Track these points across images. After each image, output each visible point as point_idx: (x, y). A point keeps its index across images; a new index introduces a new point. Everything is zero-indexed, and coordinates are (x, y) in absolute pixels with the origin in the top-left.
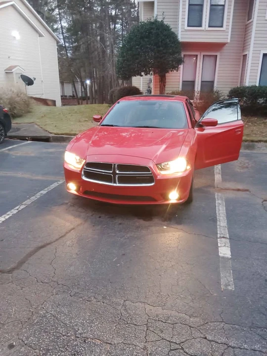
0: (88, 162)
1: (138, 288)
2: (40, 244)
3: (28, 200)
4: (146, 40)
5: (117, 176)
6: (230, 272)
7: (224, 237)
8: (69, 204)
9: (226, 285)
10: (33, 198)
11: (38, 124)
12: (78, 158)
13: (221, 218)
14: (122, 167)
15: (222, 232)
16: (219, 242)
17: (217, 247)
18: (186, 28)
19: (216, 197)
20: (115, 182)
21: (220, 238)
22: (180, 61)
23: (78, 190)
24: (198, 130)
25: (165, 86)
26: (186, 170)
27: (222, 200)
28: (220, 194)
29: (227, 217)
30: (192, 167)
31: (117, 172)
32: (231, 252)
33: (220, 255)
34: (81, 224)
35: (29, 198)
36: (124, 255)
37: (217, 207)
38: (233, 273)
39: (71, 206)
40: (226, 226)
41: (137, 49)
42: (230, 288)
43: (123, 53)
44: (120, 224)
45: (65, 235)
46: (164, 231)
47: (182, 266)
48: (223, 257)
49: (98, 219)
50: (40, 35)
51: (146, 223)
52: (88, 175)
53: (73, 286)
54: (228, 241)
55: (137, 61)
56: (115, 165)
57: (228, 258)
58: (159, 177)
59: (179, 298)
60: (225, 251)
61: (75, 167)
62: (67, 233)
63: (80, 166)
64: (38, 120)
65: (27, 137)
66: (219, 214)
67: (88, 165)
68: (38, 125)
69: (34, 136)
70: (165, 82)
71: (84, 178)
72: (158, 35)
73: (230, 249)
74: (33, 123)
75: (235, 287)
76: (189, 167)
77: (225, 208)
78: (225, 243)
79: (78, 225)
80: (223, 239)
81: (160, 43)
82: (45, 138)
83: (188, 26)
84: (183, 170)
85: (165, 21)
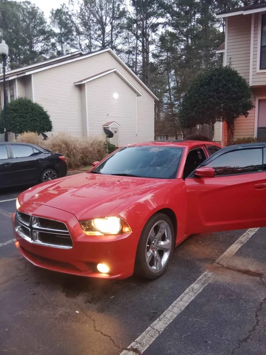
4: (206, 87)
7: (136, 350)
13: (168, 315)
15: (144, 340)
18: (258, 71)
19: (201, 277)
20: (33, 239)
21: (131, 349)
25: (233, 133)
26: (122, 233)
27: (205, 283)
28: (209, 274)
31: (35, 226)
37: (182, 295)
40: (163, 330)
41: (196, 96)
50: (138, 95)
56: (32, 217)
58: (78, 239)
70: (234, 130)
76: (127, 230)
80: (131, 353)
81: (221, 89)
83: (261, 69)
85: (232, 67)
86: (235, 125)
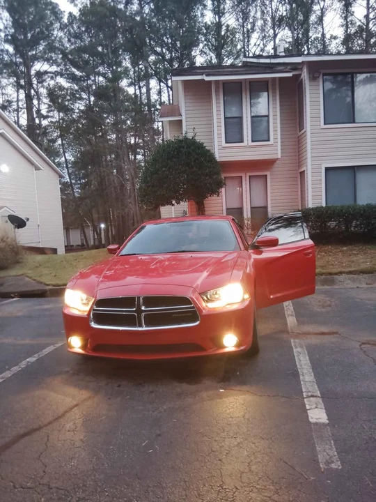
0: (98, 298)
1: (185, 482)
2: (22, 432)
3: (7, 372)
4: (175, 160)
5: (143, 314)
6: (331, 443)
7: (313, 396)
8: (71, 372)
9: (328, 463)
10: (15, 369)
11: (30, 275)
12: (84, 296)
13: (305, 371)
14: (149, 301)
15: (310, 389)
16: (306, 403)
17: (305, 411)
18: (224, 144)
19: (292, 344)
20: (141, 326)
21: (308, 397)
22: (220, 184)
23: (84, 347)
24: (254, 253)
26: (244, 300)
27: (301, 347)
28: (297, 341)
29: (312, 369)
30: (251, 295)
31: (143, 308)
32: (327, 415)
33: (311, 420)
34: (90, 397)
35: (9, 369)
36: (159, 435)
37: (296, 357)
38: (335, 445)
39: (74, 374)
40: (314, 380)
41: (165, 171)
42: (333, 466)
43: (146, 177)
44: (152, 392)
45: (63, 415)
46: (221, 396)
47: (254, 443)
48: (316, 424)
49: (116, 388)
50: (37, 168)
51: (193, 388)
52: (100, 318)
53: (74, 489)
54: (320, 400)
55: (166, 186)
56: (139, 298)
57: (323, 424)
58: (204, 312)
59: (255, 490)
60: (318, 415)
61: (80, 311)
62: (66, 412)
63: (87, 308)
64: (29, 272)
65: (13, 293)
66: (301, 366)
67: (100, 303)
68: (31, 278)
69: (23, 292)
71: (93, 325)
72: (190, 153)
73: (324, 411)
74: (23, 275)
75: (342, 463)
76: (247, 296)
77: (307, 357)
78: (316, 404)
79: (85, 400)
80: (312, 399)
81: (193, 163)
82: (40, 292)
83: (226, 143)
84: (240, 299)
85: (196, 138)
86: (205, 206)
